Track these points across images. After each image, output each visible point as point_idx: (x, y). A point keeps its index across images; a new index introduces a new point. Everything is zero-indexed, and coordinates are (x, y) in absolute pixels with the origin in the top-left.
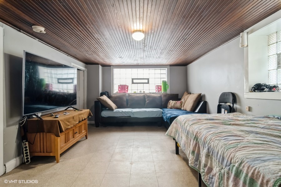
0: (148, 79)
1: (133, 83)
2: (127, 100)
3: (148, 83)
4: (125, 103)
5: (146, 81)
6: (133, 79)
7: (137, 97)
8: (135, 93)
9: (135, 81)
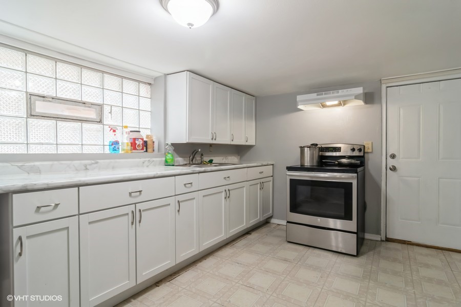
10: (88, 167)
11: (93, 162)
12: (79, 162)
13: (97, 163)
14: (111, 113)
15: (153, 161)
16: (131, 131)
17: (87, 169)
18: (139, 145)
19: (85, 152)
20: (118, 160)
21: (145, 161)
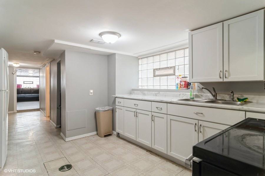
0: (33, 82)
1: (24, 83)
2: (22, 91)
3: (33, 83)
4: (21, 92)
5: (32, 83)
6: (24, 82)
7: (27, 90)
8: (25, 88)
9: (25, 82)
10: (157, 94)
11: (158, 92)
12: (154, 92)
13: (159, 93)
14: (178, 69)
15: (186, 94)
16: (182, 77)
17: (156, 95)
18: (182, 85)
19: (169, 89)
20: (167, 93)
21: (181, 94)
